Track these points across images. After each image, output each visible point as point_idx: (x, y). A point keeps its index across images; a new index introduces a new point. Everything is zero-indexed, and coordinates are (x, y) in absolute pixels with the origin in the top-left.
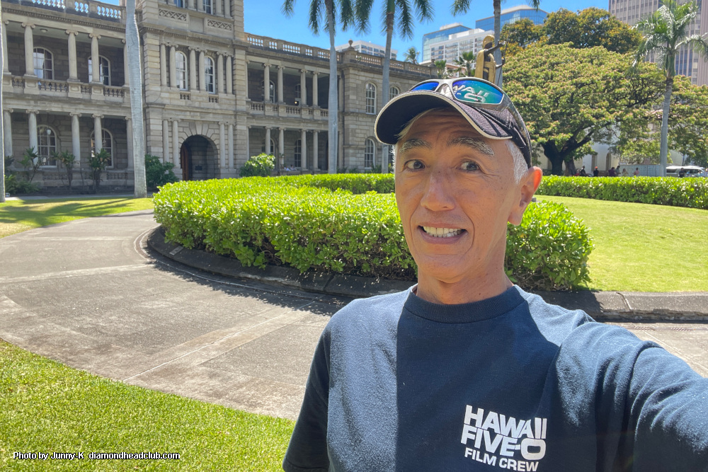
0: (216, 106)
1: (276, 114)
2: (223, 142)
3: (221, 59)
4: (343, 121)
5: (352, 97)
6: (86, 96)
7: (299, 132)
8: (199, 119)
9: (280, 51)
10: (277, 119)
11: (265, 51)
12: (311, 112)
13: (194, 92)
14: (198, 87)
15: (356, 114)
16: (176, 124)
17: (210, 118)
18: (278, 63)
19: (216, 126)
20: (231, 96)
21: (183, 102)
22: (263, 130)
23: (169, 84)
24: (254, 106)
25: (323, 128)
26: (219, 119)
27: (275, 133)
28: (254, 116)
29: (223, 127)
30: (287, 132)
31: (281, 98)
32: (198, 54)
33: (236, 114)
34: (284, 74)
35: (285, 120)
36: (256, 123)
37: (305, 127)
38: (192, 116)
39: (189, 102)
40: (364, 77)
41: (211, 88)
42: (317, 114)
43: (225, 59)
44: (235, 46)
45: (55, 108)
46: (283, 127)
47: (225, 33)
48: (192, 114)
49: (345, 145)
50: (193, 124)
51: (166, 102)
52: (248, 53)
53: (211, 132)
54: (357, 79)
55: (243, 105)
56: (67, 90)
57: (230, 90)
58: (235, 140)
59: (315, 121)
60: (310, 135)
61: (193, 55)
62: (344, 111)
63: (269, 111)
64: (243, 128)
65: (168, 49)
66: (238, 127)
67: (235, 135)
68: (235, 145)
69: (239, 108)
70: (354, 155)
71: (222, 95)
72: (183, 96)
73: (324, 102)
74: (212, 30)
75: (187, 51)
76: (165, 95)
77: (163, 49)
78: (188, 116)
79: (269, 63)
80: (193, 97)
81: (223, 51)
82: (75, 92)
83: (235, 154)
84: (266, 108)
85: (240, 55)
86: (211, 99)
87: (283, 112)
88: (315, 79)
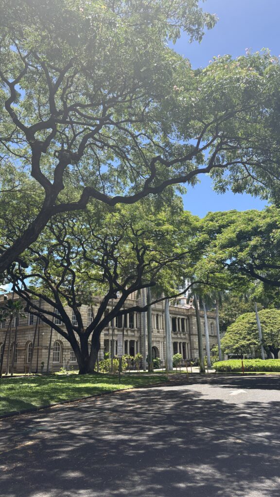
0: (159, 334)
2: (160, 349)
3: (159, 316)
4: (190, 338)
5: (194, 328)
7: (177, 343)
8: (155, 340)
12: (180, 334)
14: (154, 327)
15: (195, 335)
17: (158, 339)
19: (158, 342)
20: (163, 330)
25: (184, 341)
26: (160, 340)
29: (160, 343)
30: (174, 343)
32: (154, 315)
33: (164, 337)
34: (172, 319)
35: (174, 338)
37: (179, 341)
41: (157, 328)
42: (182, 335)
44: (163, 311)
47: (160, 307)
48: (153, 338)
50: (153, 342)
53: (157, 344)
57: (162, 328)
59: (181, 338)
60: (180, 343)
62: (190, 333)
66: (164, 342)
69: (165, 335)
71: (160, 330)
73: (183, 330)
80: (154, 332)
81: (160, 313)
85: (164, 315)
88: (180, 320)
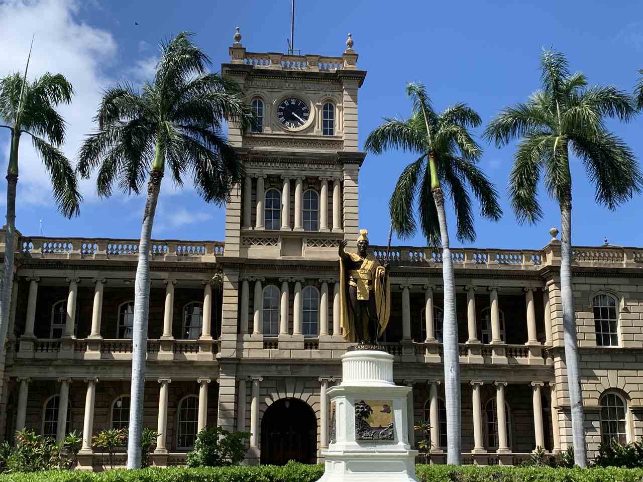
0: (315, 353)
1: (422, 358)
3: (324, 288)
6: (152, 355)
8: (288, 374)
13: (283, 336)
16: (256, 385)
17: (305, 372)
19: (316, 383)
21: (267, 353)
23: (251, 330)
26: (319, 372)
29: (324, 385)
31: (430, 333)
32: (291, 286)
38: (279, 372)
39: (276, 352)
43: (331, 286)
47: (332, 253)
48: (280, 368)
50: (281, 382)
51: (244, 353)
53: (307, 392)
57: (337, 329)
60: (488, 389)
61: (285, 288)
63: (409, 355)
65: (252, 285)
71: (324, 338)
72: (268, 344)
74: (309, 253)
75: (277, 282)
76: (242, 345)
77: (246, 286)
78: (273, 372)
80: (282, 345)
81: (328, 276)
86: (308, 345)
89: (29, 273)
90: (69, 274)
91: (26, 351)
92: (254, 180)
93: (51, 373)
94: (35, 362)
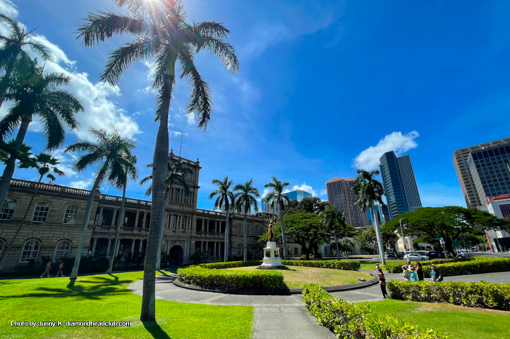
0: (185, 235)
1: (205, 236)
2: (186, 248)
3: (188, 218)
4: (230, 238)
5: (234, 229)
6: (139, 233)
7: (214, 242)
8: (178, 239)
9: (208, 214)
10: (206, 238)
11: (203, 214)
12: (219, 235)
13: (177, 230)
14: (179, 228)
15: (235, 235)
16: (169, 242)
17: (182, 239)
18: (207, 218)
19: (183, 242)
20: (190, 231)
21: (173, 234)
22: (200, 242)
23: (169, 228)
24: (198, 234)
25: (222, 241)
26: (185, 239)
27: (205, 243)
28: (197, 238)
29: (186, 242)
30: (209, 243)
31: (208, 230)
32: (180, 217)
33: (191, 237)
34: (209, 221)
35: (209, 238)
36: (198, 240)
37: (216, 241)
39: (175, 234)
40: (238, 222)
41: (183, 228)
43: (189, 218)
44: (193, 214)
45: (128, 237)
46: (207, 241)
47: (190, 209)
48: (176, 238)
49: (231, 247)
50: (175, 241)
51: (167, 234)
52: (197, 215)
53: (181, 244)
54: (235, 222)
55: (194, 234)
56: (133, 231)
57: (190, 228)
58: (190, 247)
59: (219, 238)
60: (218, 243)
61: (178, 217)
62: (230, 234)
63: (203, 235)
64: (193, 242)
65: (170, 216)
66: (192, 242)
67: (190, 245)
68: (190, 249)
69: (193, 235)
70: (234, 251)
71: (187, 231)
72: (173, 231)
73: (223, 231)
74: (186, 209)
75: (176, 216)
76: (167, 231)
77: (169, 216)
78: (174, 239)
79: (204, 218)
80: (177, 232)
81: (189, 215)
82: (136, 232)
83: (189, 252)
84: (202, 234)
85: (195, 217)
86: (183, 232)
87: (208, 236)
88: (220, 223)
89: (101, 205)
90: (114, 207)
91: (98, 229)
92: (173, 189)
93: (106, 236)
94: (101, 233)
